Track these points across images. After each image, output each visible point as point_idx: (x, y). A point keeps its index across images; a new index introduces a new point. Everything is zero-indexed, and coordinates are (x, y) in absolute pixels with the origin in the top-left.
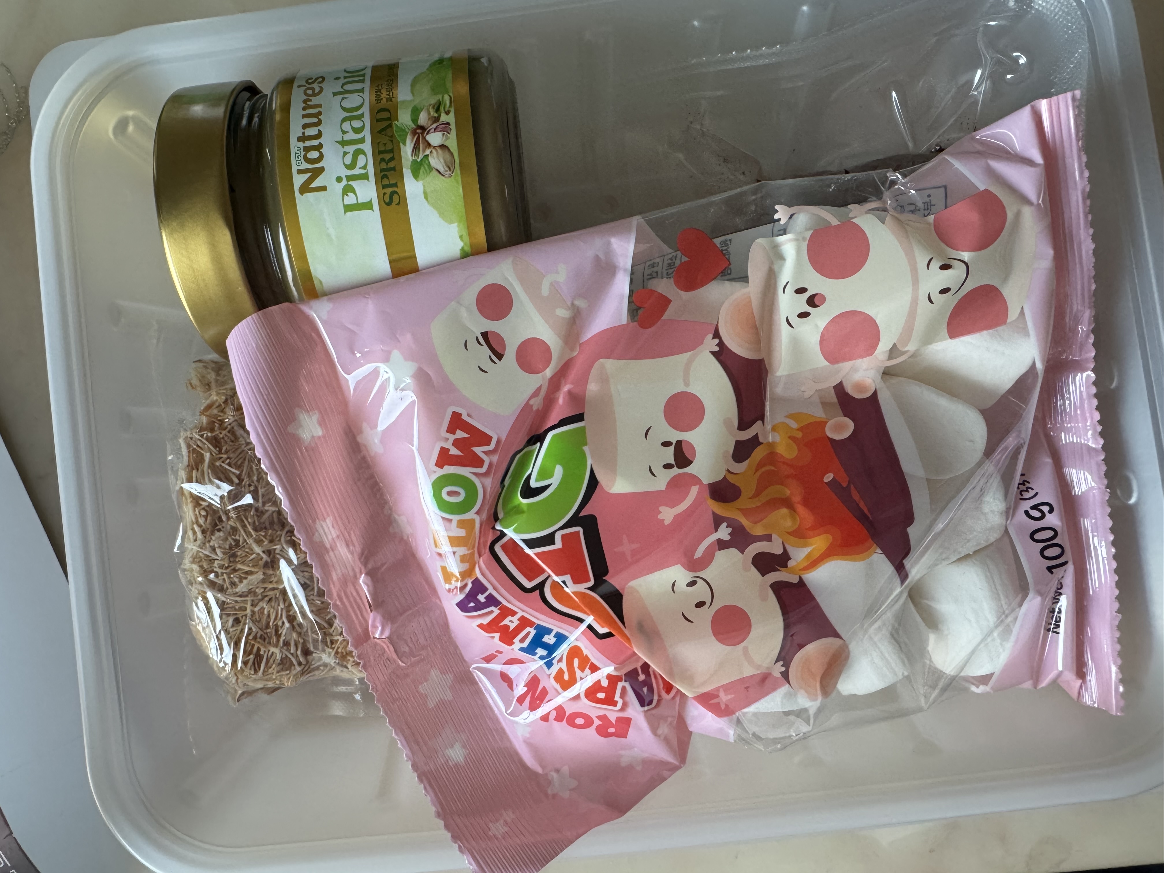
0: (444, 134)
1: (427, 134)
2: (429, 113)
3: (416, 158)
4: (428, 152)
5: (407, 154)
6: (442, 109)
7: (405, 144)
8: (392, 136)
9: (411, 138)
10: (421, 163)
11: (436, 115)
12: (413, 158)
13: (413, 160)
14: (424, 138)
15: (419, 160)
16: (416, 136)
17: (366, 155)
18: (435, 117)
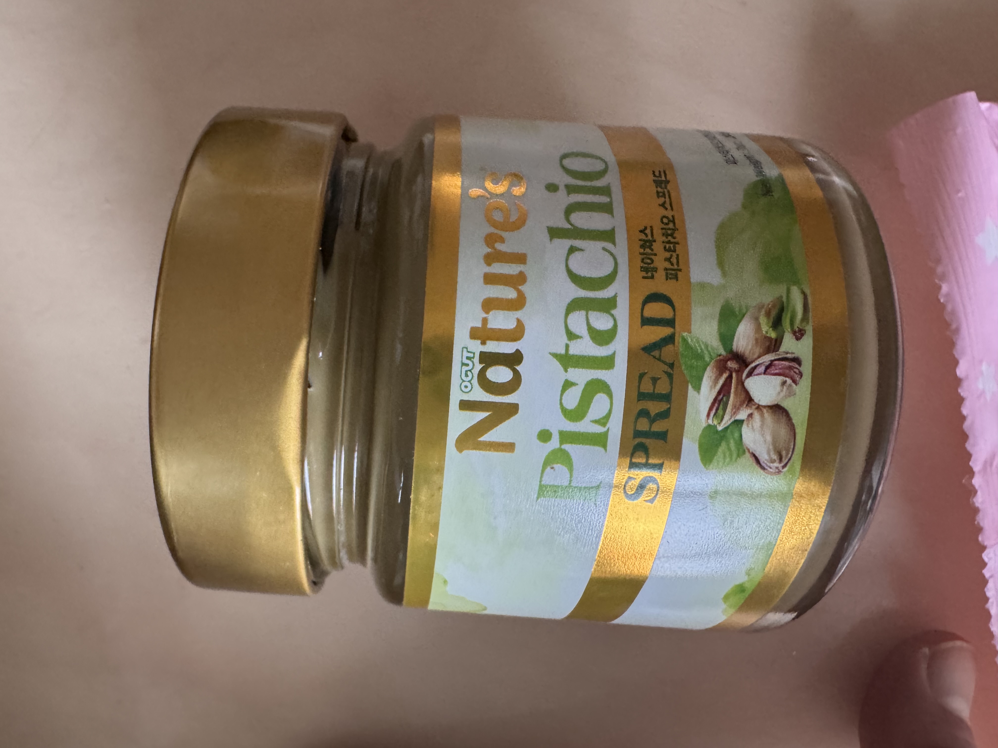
0: (784, 383)
1: (750, 374)
2: (758, 328)
3: (715, 422)
4: (742, 415)
5: (698, 412)
6: (786, 323)
7: (698, 388)
8: (672, 366)
9: (713, 378)
10: (722, 436)
11: (773, 335)
12: (710, 422)
13: (709, 426)
14: (741, 383)
15: (720, 428)
16: (725, 376)
17: (610, 395)
18: (770, 339)
